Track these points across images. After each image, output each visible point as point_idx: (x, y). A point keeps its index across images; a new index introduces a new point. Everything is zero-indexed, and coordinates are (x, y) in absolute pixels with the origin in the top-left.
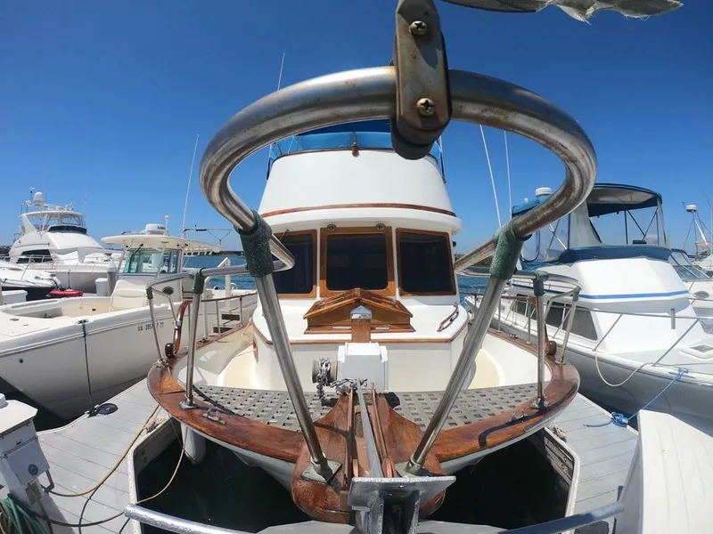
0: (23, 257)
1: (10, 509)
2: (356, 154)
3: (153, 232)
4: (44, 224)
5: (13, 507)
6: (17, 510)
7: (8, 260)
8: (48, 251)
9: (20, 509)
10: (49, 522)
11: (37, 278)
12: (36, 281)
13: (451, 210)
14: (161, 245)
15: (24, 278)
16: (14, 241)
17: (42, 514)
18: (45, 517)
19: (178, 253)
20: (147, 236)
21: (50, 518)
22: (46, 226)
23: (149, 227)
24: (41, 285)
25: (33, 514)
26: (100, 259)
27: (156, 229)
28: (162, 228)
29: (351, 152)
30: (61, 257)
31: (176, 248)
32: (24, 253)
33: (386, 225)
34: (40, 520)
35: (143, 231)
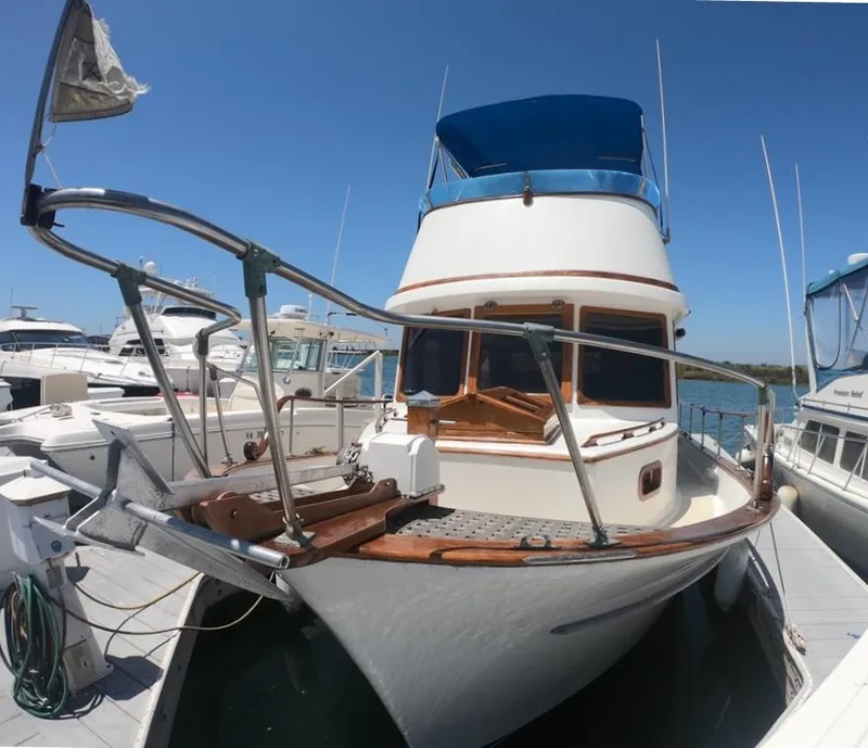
0: (128, 346)
1: (26, 588)
2: (528, 202)
3: (289, 316)
4: (157, 305)
5: (29, 587)
6: (33, 590)
7: (107, 350)
8: (161, 340)
9: (36, 589)
10: (65, 612)
11: (141, 374)
12: (140, 378)
13: (667, 280)
14: (297, 333)
15: (124, 374)
16: (116, 326)
17: (59, 601)
18: (62, 605)
19: (321, 344)
20: (282, 320)
21: (67, 607)
22: (160, 308)
23: (286, 309)
24: (145, 384)
25: (48, 599)
26: (231, 353)
27: (294, 312)
28: (301, 311)
29: (522, 200)
30: (179, 349)
31: (319, 337)
32: (130, 342)
33: (567, 302)
34: (55, 607)
35: (276, 315)
